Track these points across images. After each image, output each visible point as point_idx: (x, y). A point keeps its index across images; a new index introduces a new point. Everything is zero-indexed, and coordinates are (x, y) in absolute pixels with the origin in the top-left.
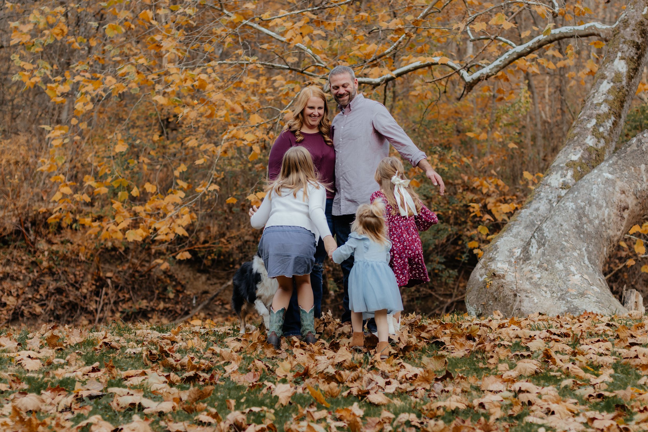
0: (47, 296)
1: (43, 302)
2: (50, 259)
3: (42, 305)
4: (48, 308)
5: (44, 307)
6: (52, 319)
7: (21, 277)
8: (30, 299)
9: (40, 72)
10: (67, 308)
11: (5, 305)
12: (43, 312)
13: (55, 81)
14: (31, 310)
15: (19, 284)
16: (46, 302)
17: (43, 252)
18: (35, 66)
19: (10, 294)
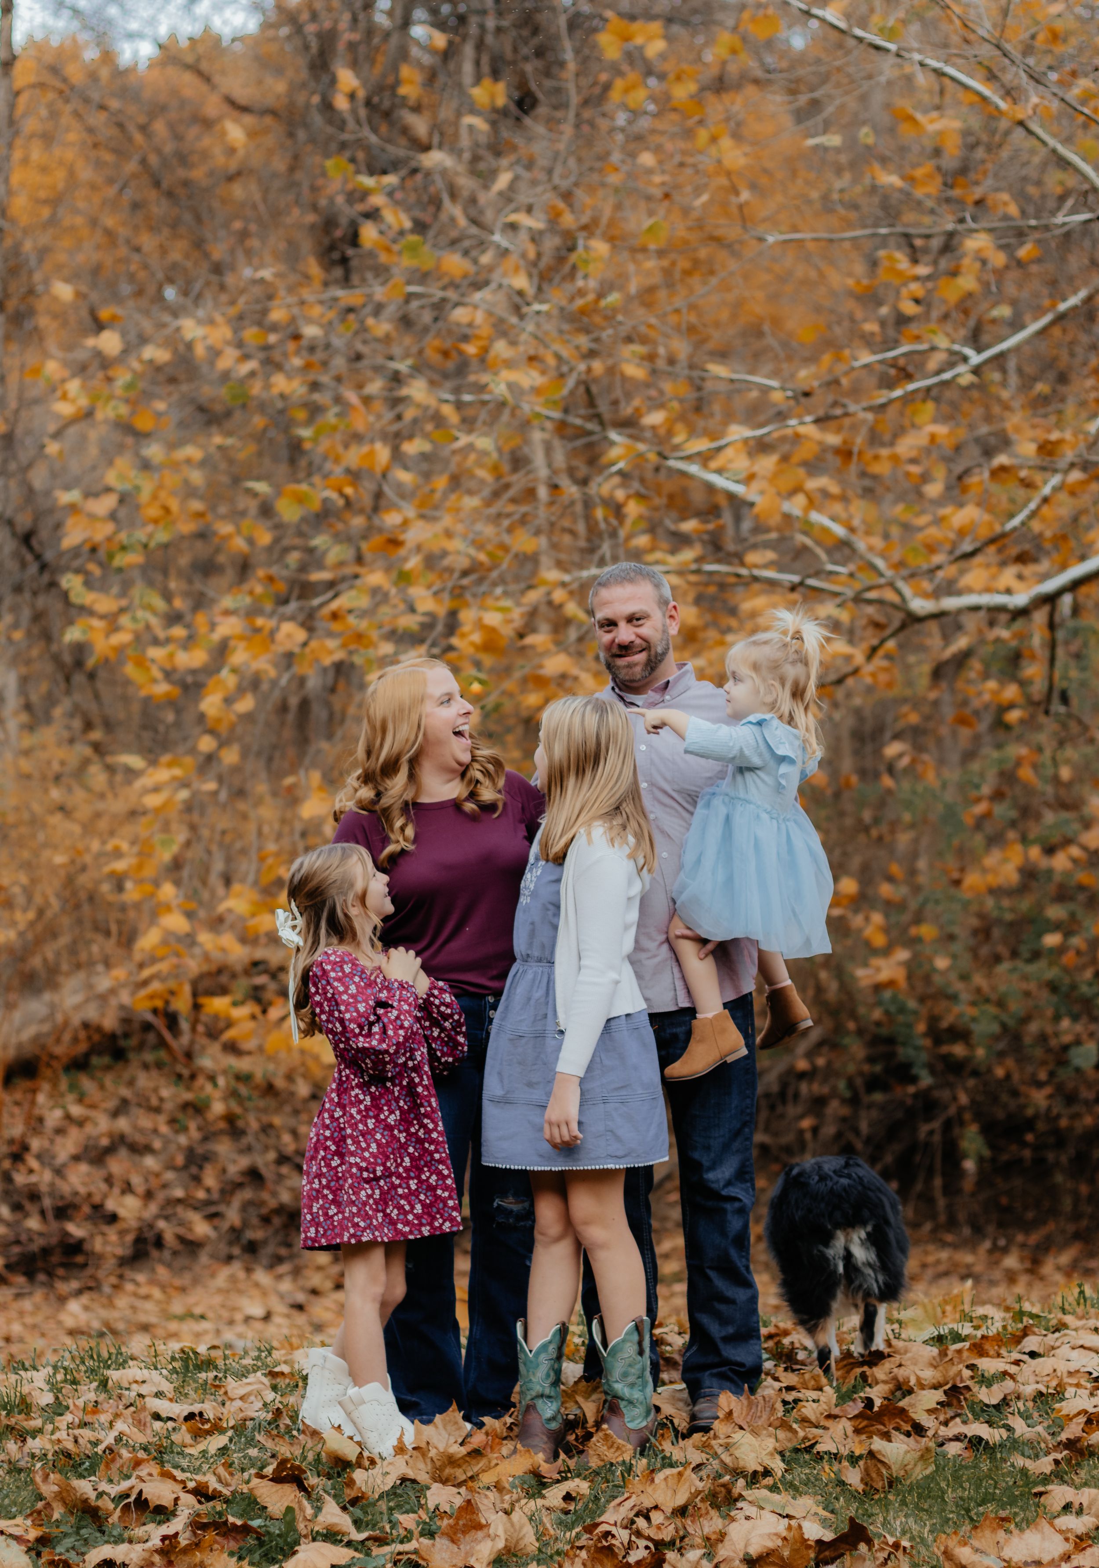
0: (223, 1191)
1: (213, 1209)
2: (233, 1094)
3: (212, 1217)
4: (225, 1226)
5: (216, 1221)
6: (236, 1251)
7: (157, 1144)
8: (179, 1201)
9: (134, 619)
10: (277, 1221)
11: (113, 1218)
12: (212, 1234)
13: (168, 640)
14: (181, 1231)
15: (150, 1162)
16: (221, 1208)
17: (212, 1078)
18: (124, 603)
19: (128, 1188)
